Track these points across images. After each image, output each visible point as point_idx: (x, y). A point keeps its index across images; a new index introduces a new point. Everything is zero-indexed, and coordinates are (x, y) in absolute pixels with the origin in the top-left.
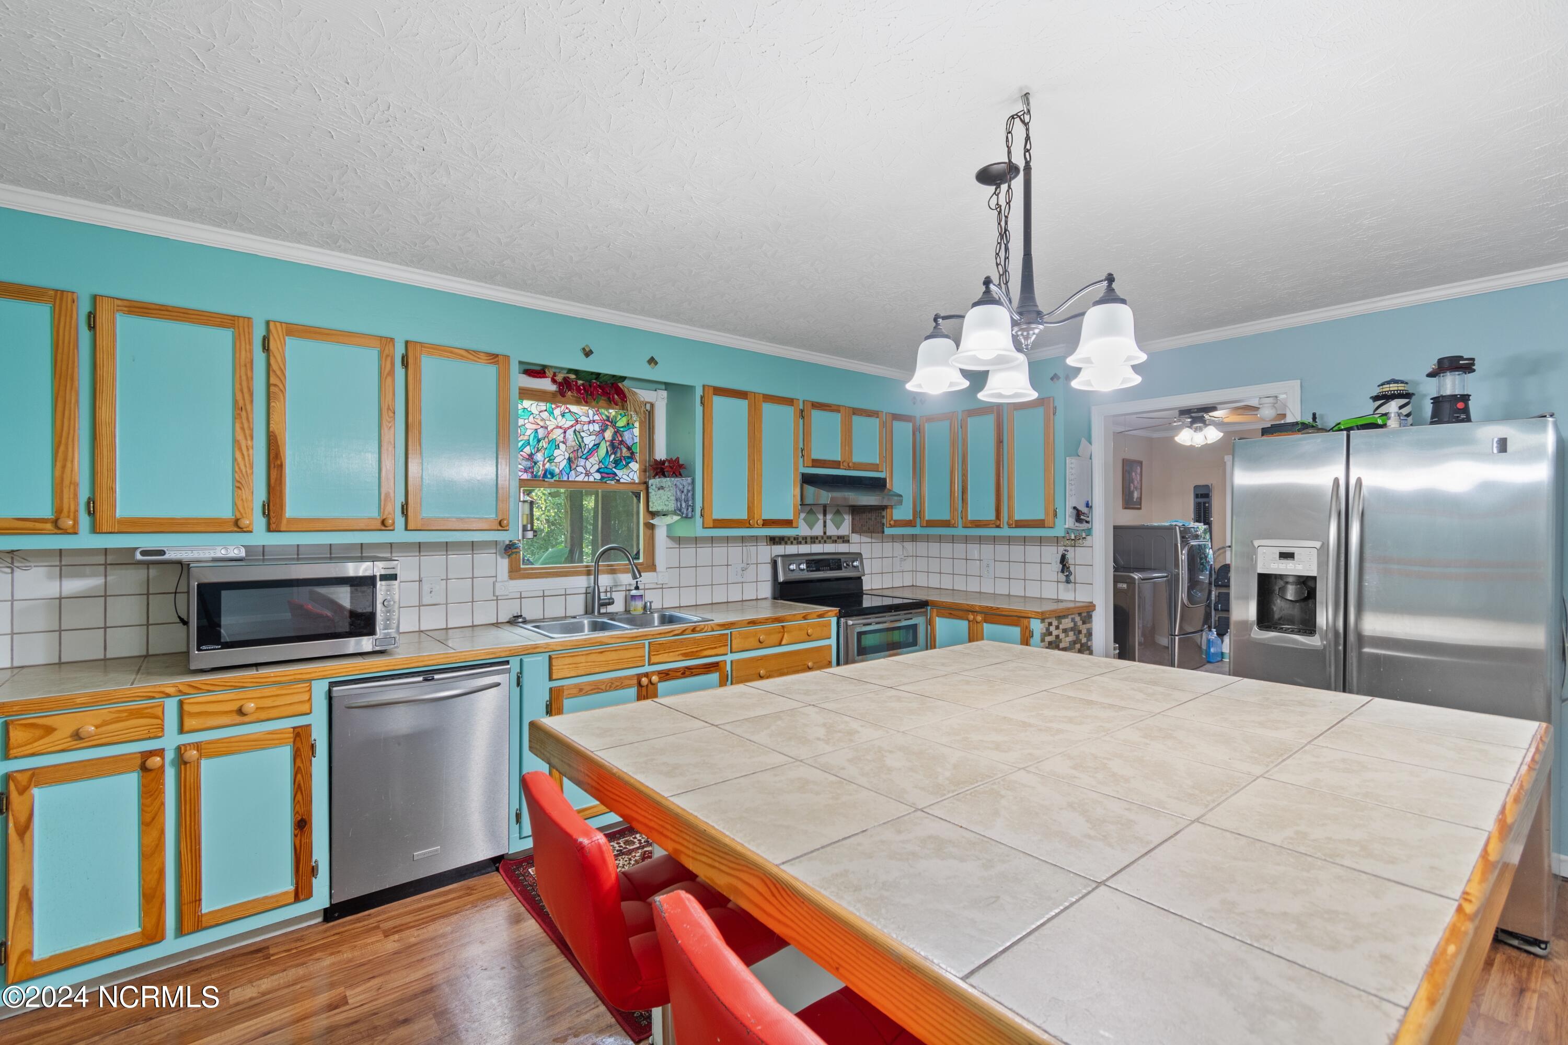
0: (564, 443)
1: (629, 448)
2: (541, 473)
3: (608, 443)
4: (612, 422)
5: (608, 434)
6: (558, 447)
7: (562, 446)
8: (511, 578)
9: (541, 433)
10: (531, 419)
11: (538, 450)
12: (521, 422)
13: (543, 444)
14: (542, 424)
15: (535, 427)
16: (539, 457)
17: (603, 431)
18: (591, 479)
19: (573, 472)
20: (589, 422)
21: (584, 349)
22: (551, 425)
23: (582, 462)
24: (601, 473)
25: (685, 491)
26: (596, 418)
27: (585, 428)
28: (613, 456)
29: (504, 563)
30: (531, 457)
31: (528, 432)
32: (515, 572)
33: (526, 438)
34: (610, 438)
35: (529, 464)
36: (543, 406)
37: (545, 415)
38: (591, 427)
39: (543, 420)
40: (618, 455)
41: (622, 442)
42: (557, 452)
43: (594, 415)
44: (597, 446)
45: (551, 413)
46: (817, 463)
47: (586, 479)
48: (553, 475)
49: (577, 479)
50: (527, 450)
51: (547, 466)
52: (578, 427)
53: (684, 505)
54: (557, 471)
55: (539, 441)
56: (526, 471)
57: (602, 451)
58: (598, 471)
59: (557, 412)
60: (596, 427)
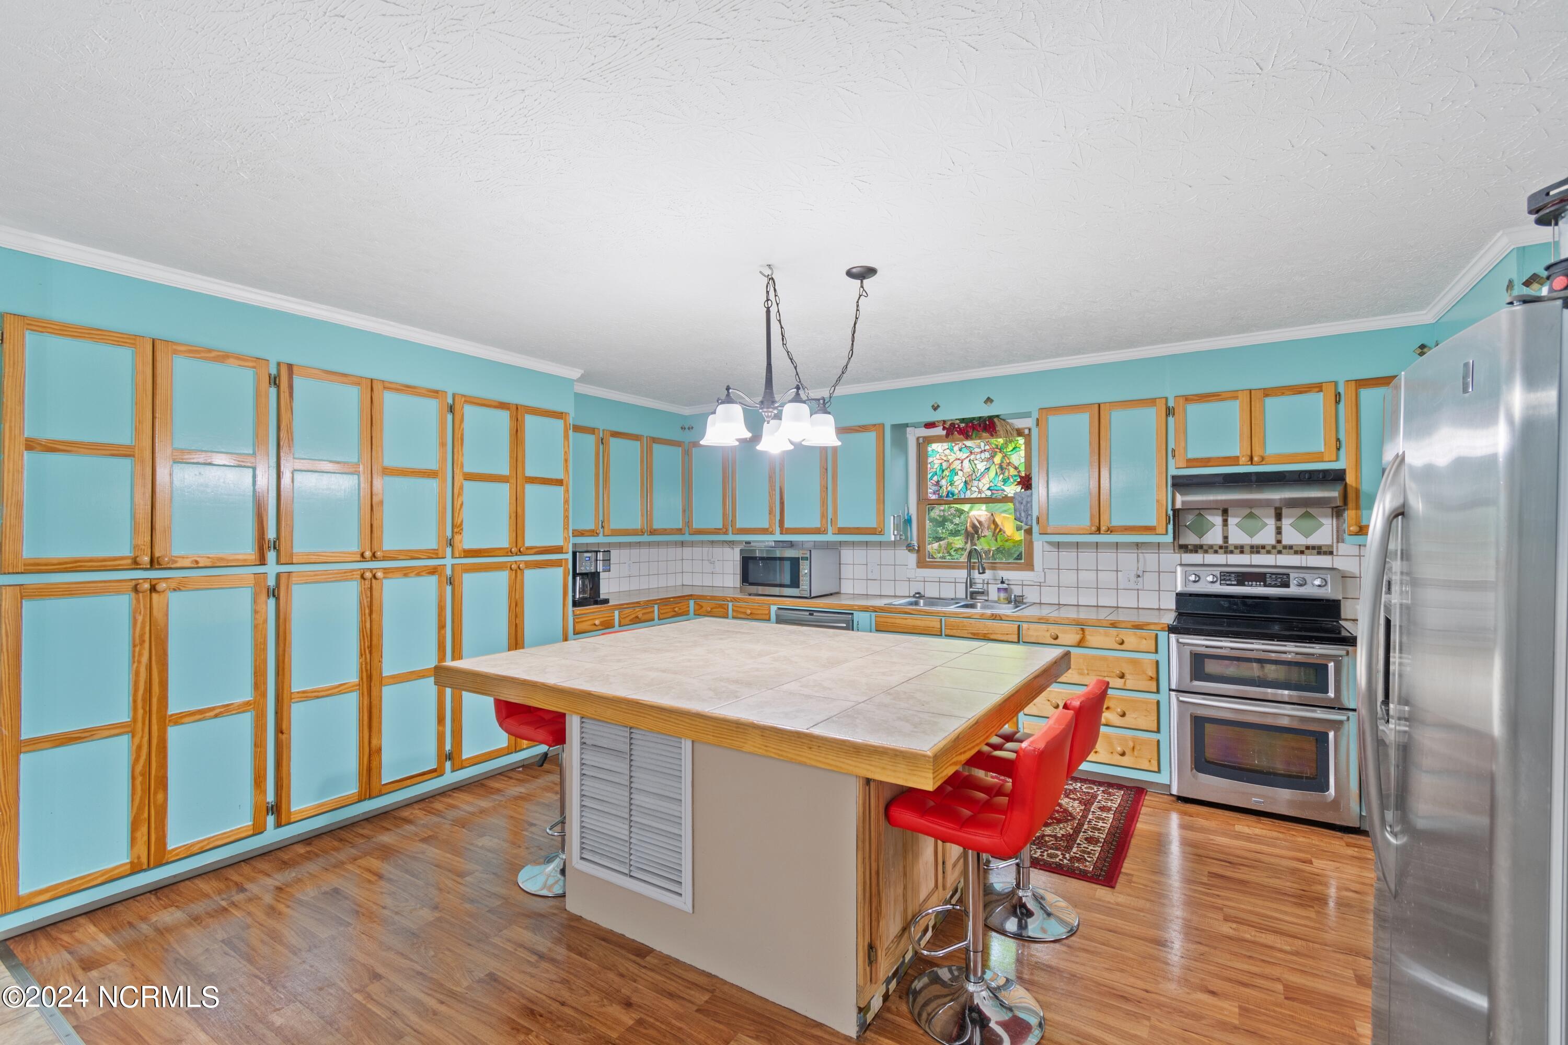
0: (961, 470)
1: (1016, 468)
2: (945, 494)
3: (997, 466)
4: (1000, 449)
5: (998, 459)
6: (957, 474)
7: (960, 473)
8: (918, 567)
9: (945, 465)
10: (938, 456)
11: (943, 478)
12: (930, 460)
13: (946, 473)
14: (945, 459)
15: (940, 461)
16: (943, 482)
17: (992, 457)
18: (983, 495)
19: (968, 491)
20: (981, 452)
21: (933, 406)
22: (951, 459)
23: (975, 483)
24: (991, 490)
25: (1024, 502)
26: (987, 447)
27: (978, 456)
28: (1001, 476)
29: (912, 558)
30: (938, 482)
31: (936, 466)
32: (921, 564)
33: (934, 470)
34: (999, 462)
35: (936, 488)
36: (946, 445)
37: (947, 452)
38: (983, 456)
39: (946, 456)
40: (1006, 474)
41: (1009, 464)
42: (956, 478)
43: (985, 445)
44: (988, 469)
45: (952, 450)
46: (1191, 463)
47: (979, 496)
48: (953, 494)
49: (972, 496)
50: (935, 478)
51: (949, 488)
52: (972, 457)
53: (1023, 514)
54: (956, 491)
55: (943, 471)
56: (934, 493)
57: (992, 473)
58: (989, 489)
59: (956, 448)
60: (987, 455)
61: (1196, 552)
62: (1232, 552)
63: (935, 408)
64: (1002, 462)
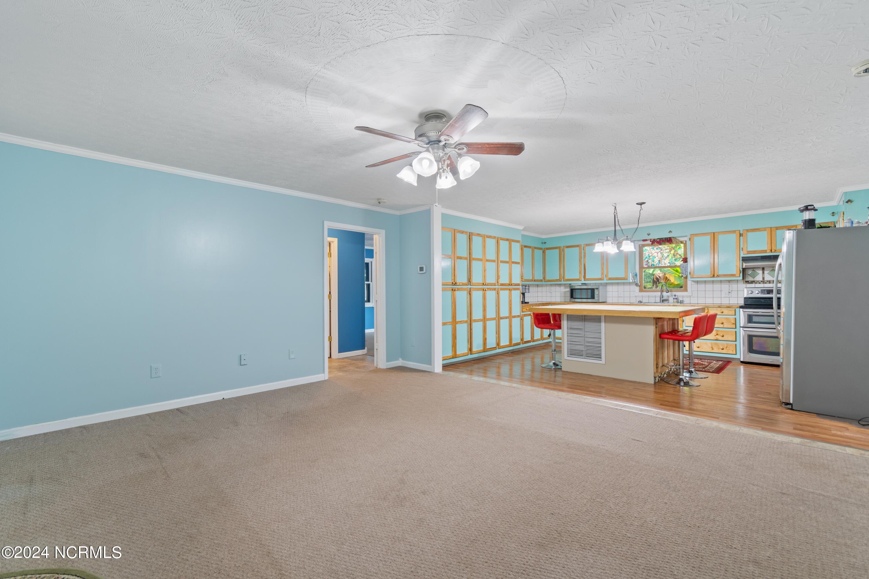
1: (680, 255)
2: (650, 265)
3: (672, 255)
4: (673, 248)
5: (672, 252)
6: (655, 258)
7: (657, 257)
8: (640, 292)
9: (650, 255)
10: (647, 251)
11: (650, 259)
12: (644, 253)
13: (651, 257)
14: (650, 252)
15: (648, 253)
16: (650, 261)
17: (670, 251)
18: (666, 265)
19: (660, 264)
20: (666, 249)
21: (648, 234)
22: (653, 252)
23: (663, 261)
25: (684, 267)
26: (668, 248)
27: (664, 251)
28: (674, 258)
29: (637, 288)
30: (647, 261)
31: (647, 255)
32: (641, 291)
33: (646, 256)
35: (647, 263)
36: (651, 247)
37: (651, 250)
38: (666, 251)
39: (651, 251)
40: (676, 257)
41: (677, 254)
42: (655, 259)
44: (668, 256)
45: (653, 249)
46: (749, 252)
47: (665, 265)
48: (654, 265)
49: (662, 266)
50: (647, 259)
51: (652, 263)
52: (662, 251)
53: (684, 271)
54: (655, 264)
55: (650, 257)
56: (646, 265)
57: (670, 257)
58: (669, 263)
59: (655, 248)
60: (668, 250)
61: (752, 283)
62: (766, 283)
63: (649, 235)
64: (674, 253)
